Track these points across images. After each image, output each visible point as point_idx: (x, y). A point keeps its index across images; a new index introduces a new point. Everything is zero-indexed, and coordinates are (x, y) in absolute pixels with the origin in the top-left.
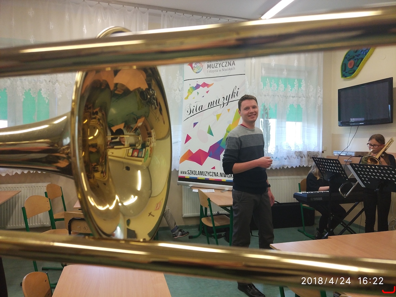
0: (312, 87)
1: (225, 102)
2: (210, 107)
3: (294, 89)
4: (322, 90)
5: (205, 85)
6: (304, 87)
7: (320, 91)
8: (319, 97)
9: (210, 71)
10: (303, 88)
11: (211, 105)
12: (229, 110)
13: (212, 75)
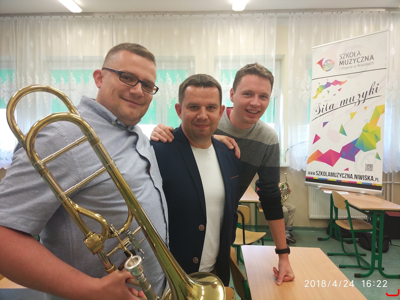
1: (361, 99)
2: (342, 105)
5: (336, 83)
9: (343, 68)
11: (344, 103)
12: (366, 108)
13: (345, 72)
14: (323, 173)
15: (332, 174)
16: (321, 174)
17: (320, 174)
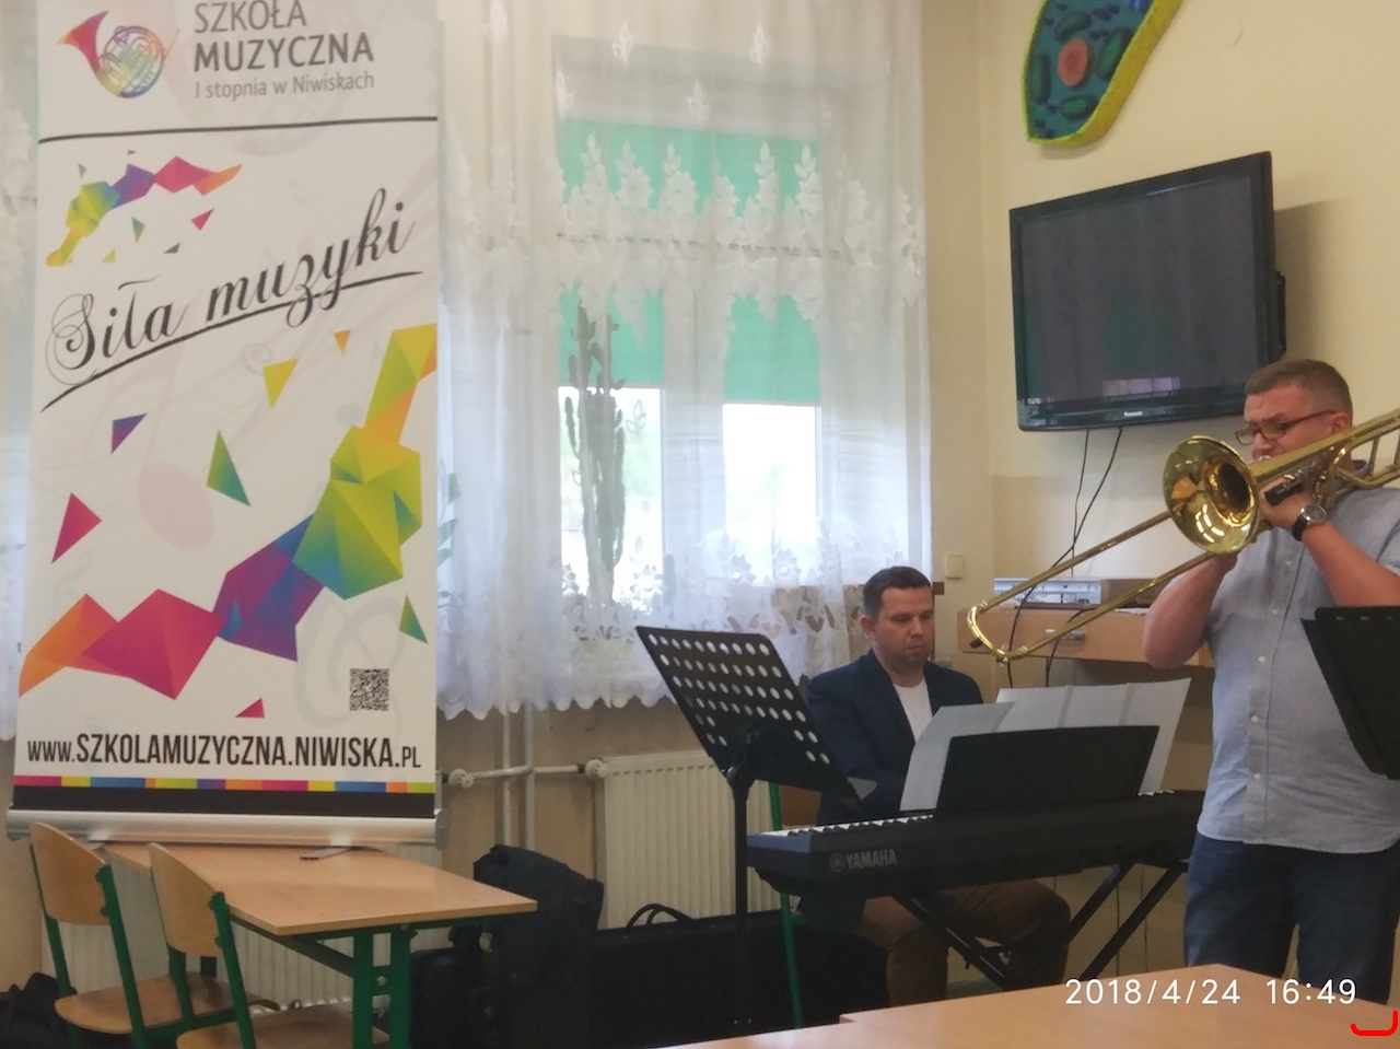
0: (863, 193)
1: (321, 284)
2: (218, 317)
3: (756, 201)
4: (921, 213)
5: (180, 175)
6: (814, 192)
7: (911, 219)
8: (905, 252)
9: (215, 90)
10: (807, 198)
11: (228, 303)
12: (343, 337)
13: (225, 111)
14: (117, 748)
15: (172, 748)
16: (109, 749)
17: (101, 753)
